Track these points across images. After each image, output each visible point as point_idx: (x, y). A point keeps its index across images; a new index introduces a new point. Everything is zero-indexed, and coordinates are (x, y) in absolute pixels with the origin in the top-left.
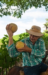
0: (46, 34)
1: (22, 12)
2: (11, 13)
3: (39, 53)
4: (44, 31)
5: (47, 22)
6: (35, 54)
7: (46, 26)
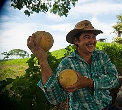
0: (118, 45)
1: (68, 4)
2: (48, 6)
3: (108, 81)
4: (113, 40)
5: (120, 21)
6: (102, 87)
7: (118, 30)
